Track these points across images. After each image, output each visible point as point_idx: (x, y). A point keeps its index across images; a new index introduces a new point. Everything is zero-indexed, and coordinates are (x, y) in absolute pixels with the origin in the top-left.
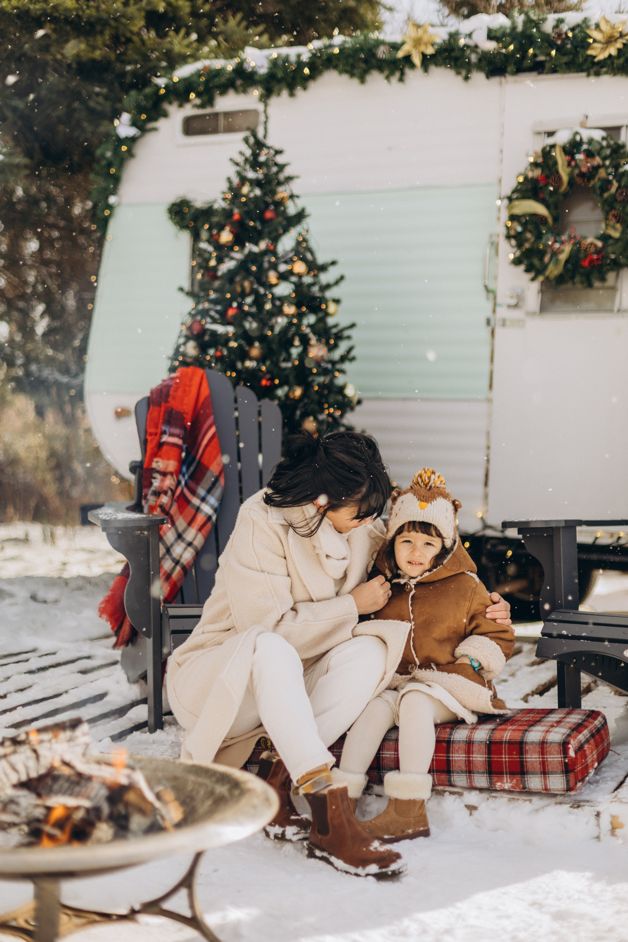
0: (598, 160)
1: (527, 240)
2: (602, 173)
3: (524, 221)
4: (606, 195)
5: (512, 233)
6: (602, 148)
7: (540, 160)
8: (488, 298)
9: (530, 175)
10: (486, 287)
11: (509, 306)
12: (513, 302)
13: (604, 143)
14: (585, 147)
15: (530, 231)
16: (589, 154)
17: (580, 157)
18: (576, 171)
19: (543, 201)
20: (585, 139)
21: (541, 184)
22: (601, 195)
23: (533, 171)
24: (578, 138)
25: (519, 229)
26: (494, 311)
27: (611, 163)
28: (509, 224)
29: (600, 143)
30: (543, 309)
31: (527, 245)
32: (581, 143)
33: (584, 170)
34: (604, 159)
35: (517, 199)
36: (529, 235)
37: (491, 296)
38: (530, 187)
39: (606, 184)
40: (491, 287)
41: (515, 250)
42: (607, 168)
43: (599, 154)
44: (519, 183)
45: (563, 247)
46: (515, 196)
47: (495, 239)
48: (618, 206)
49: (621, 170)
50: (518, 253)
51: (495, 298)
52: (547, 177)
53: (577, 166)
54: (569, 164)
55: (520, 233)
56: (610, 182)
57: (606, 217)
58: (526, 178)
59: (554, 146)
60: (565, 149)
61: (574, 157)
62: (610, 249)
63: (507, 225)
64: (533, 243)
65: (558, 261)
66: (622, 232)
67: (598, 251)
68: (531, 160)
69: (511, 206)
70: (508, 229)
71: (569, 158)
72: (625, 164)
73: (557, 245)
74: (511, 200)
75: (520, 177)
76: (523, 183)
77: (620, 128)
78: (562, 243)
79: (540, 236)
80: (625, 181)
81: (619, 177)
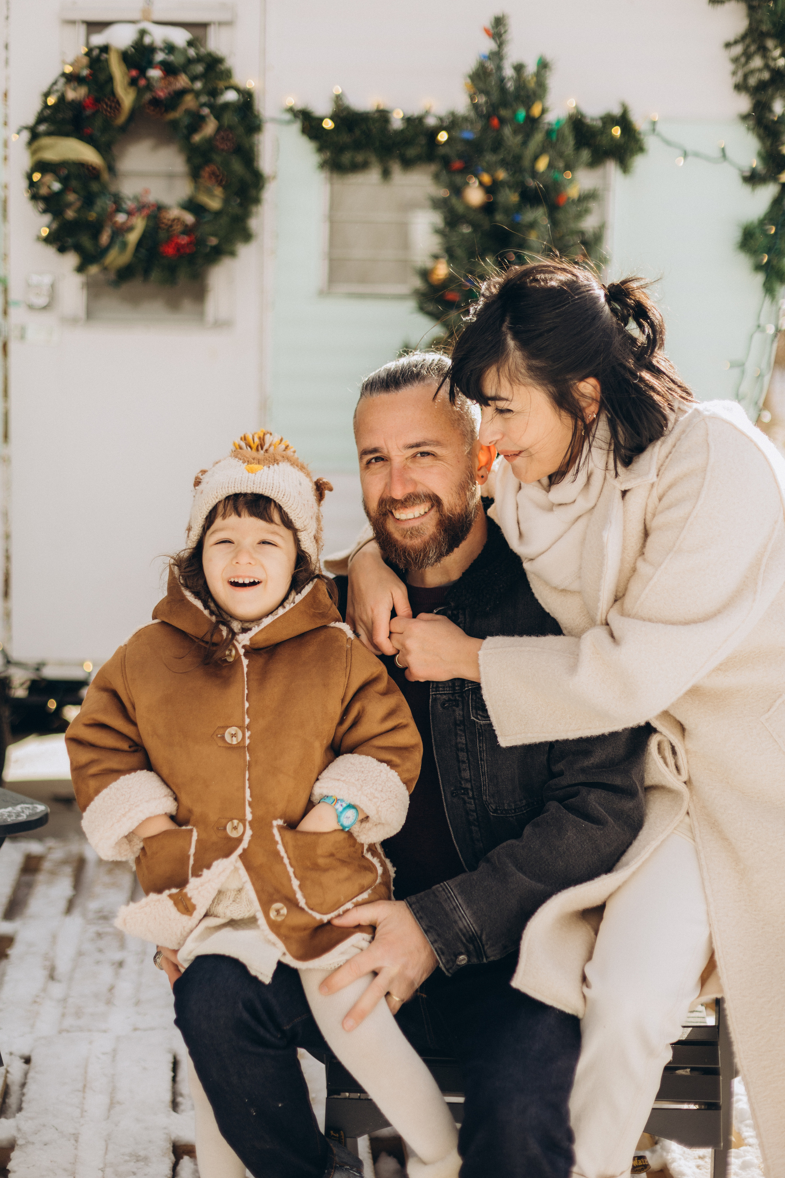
0: (183, 81)
1: (69, 205)
2: (189, 101)
3: (64, 172)
4: (197, 138)
5: (44, 191)
6: (190, 61)
7: (85, 72)
9: (71, 95)
12: (44, 300)
13: (192, 52)
14: (160, 57)
15: (75, 191)
16: (169, 69)
17: (155, 73)
18: (148, 96)
19: (91, 142)
20: (159, 42)
21: (88, 112)
22: (188, 137)
23: (75, 89)
24: (147, 40)
25: (57, 186)
26: (5, 313)
27: (205, 85)
28: (37, 177)
29: (184, 52)
30: (90, 314)
31: (70, 214)
32: (153, 49)
33: (161, 94)
34: (194, 79)
35: (49, 133)
36: (71, 197)
37: (1, 286)
38: (69, 114)
39: (195, 121)
40: (1, 273)
41: (47, 218)
42: (197, 94)
43: (184, 69)
45: (131, 221)
46: (42, 128)
47: (3, 193)
48: (217, 158)
49: (220, 99)
50: (54, 226)
51: (6, 290)
52: (97, 101)
53: (149, 87)
54: (133, 82)
55: (58, 194)
56: (203, 118)
57: (195, 174)
58: (62, 99)
59: (105, 49)
60: (126, 57)
61: (143, 72)
62: (207, 228)
63: (29, 177)
64: (78, 211)
65: (124, 245)
66: (226, 201)
67: (188, 230)
68: (68, 69)
69: (36, 144)
70: (32, 184)
71: (134, 73)
72: (228, 88)
73: (121, 218)
74: (35, 135)
75: (47, 95)
76: (55, 107)
77: (204, 26)
78: (130, 213)
79: (89, 200)
80: (229, 118)
81: (219, 111)
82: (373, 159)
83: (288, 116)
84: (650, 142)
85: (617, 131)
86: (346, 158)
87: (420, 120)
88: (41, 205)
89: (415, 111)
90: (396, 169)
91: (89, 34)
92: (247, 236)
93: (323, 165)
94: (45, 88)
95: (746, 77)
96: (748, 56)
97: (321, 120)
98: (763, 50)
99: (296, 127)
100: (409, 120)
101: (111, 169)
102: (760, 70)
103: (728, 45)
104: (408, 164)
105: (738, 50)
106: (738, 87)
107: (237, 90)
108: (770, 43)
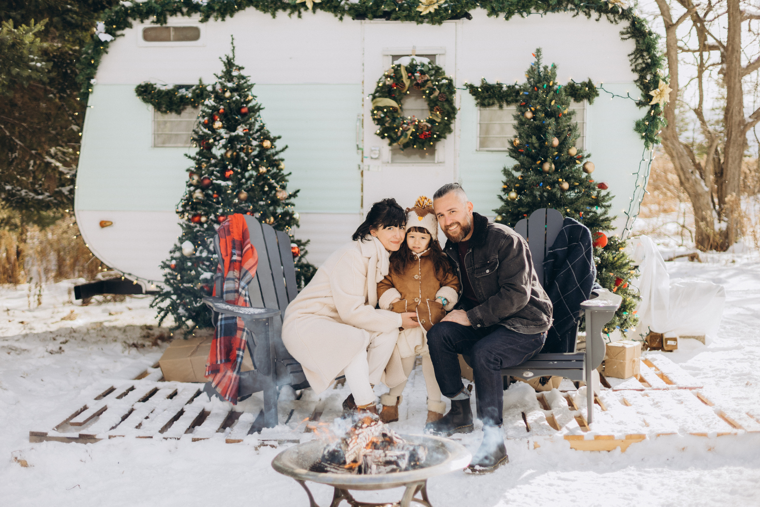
0: (427, 77)
1: (387, 121)
2: (429, 84)
3: (385, 110)
4: (432, 97)
5: (377, 117)
6: (430, 69)
7: (392, 75)
8: (358, 153)
9: (387, 83)
10: (357, 146)
11: (372, 158)
12: (377, 156)
13: (430, 66)
14: (419, 68)
15: (389, 117)
16: (422, 73)
17: (418, 74)
18: (415, 82)
19: (394, 99)
20: (418, 63)
21: (394, 88)
22: (429, 96)
23: (389, 80)
24: (414, 62)
25: (383, 115)
26: (362, 161)
27: (435, 78)
28: (375, 112)
29: (427, 66)
30: (393, 161)
31: (387, 125)
32: (416, 65)
33: (419, 82)
34: (431, 76)
35: (380, 97)
36: (388, 119)
37: (360, 151)
38: (387, 90)
39: (432, 91)
40: (360, 146)
41: (379, 126)
42: (432, 81)
43: (427, 72)
44: (378, 87)
45: (409, 127)
46: (377, 95)
47: (361, 118)
48: (439, 103)
49: (440, 83)
50: (381, 129)
51: (363, 153)
52: (396, 85)
53: (415, 79)
54: (409, 78)
55: (383, 118)
56: (434, 89)
57: (431, 109)
58: (384, 84)
59: (399, 66)
60: (406, 69)
61: (413, 74)
62: (435, 129)
63: (372, 112)
64: (390, 124)
65: (406, 135)
66: (443, 119)
67: (429, 129)
68: (386, 73)
69: (375, 101)
70: (373, 115)
71: (410, 74)
72: (443, 79)
73: (405, 126)
74: (374, 97)
75: (379, 83)
76: (382, 88)
77: (435, 55)
78: (408, 124)
79: (394, 120)
80: (444, 89)
81: (440, 87)
82: (496, 102)
83: (465, 87)
84: (600, 92)
85: (587, 89)
86: (486, 102)
87: (513, 87)
88: (376, 122)
89: (512, 83)
90: (505, 105)
91: (393, 60)
92: (450, 131)
93: (477, 104)
94: (378, 80)
95: (636, 66)
96: (637, 59)
97: (477, 88)
98: (642, 56)
99: (468, 90)
100: (509, 87)
101: (401, 108)
102: (641, 64)
103: (629, 55)
104: (509, 103)
105: (633, 56)
106: (633, 70)
107: (446, 79)
108: (645, 54)
